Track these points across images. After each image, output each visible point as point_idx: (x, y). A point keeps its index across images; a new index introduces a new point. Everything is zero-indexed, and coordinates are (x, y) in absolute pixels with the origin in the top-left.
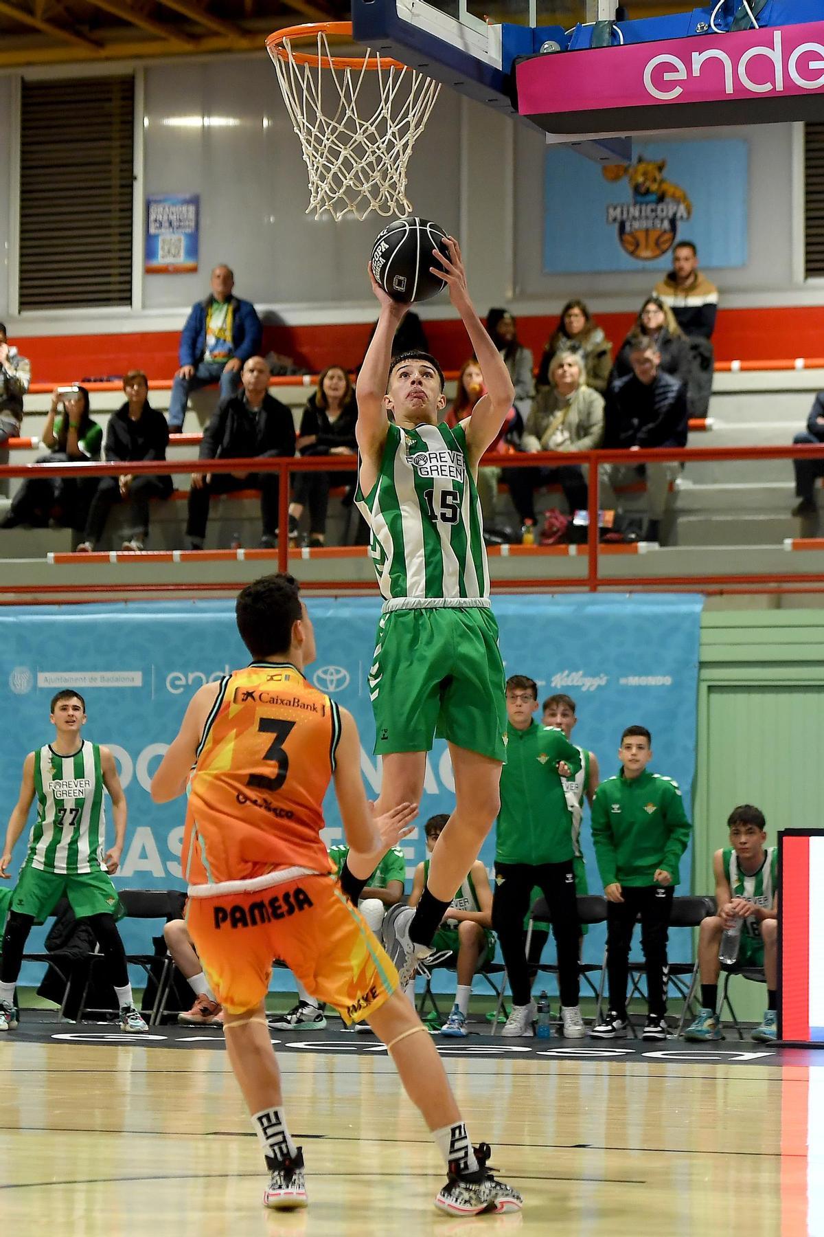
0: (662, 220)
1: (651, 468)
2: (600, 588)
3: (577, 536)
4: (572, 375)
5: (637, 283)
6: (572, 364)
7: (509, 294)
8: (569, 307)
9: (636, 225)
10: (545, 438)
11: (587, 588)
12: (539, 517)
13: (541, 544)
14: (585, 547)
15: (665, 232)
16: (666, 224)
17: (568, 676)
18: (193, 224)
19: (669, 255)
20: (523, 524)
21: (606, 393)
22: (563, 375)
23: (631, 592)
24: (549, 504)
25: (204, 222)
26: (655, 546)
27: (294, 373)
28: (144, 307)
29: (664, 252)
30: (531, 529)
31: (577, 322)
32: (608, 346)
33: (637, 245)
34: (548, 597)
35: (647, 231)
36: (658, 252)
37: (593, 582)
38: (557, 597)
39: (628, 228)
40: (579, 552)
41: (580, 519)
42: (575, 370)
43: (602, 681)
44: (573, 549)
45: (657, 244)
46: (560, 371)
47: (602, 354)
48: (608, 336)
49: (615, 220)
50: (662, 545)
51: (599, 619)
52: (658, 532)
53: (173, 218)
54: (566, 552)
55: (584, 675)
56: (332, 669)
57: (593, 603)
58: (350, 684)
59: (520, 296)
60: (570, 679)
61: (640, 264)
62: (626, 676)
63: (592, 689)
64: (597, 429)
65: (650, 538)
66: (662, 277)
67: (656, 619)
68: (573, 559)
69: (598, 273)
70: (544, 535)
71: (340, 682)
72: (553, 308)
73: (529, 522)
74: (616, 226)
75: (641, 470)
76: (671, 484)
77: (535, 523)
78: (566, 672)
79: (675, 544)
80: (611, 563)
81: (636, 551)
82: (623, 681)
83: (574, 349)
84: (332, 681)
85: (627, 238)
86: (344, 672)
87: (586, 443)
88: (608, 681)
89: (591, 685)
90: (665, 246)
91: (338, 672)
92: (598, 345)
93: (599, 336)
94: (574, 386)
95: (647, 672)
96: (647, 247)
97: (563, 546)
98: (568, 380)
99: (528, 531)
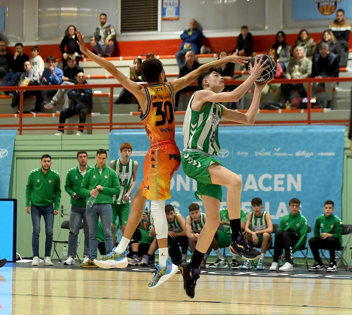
0: (332, 2)
2: (311, 124)
3: (304, 106)
4: (301, 53)
5: (324, 23)
6: (301, 50)
7: (281, 27)
8: (301, 31)
9: (324, 4)
10: (292, 74)
11: (307, 124)
12: (292, 101)
13: (292, 109)
14: (307, 110)
15: (332, 6)
16: (333, 4)
17: (301, 152)
18: (177, 4)
19: (335, 14)
20: (286, 102)
21: (313, 60)
22: (298, 54)
23: (322, 125)
24: (295, 97)
25: (181, 4)
26: (329, 110)
27: (211, 53)
28: (162, 31)
29: (333, 13)
30: (289, 104)
31: (305, 36)
32: (315, 44)
33: (324, 11)
34: (294, 126)
35: (327, 6)
36: (330, 13)
37: (309, 122)
38: (297, 127)
39: (321, 5)
40: (305, 112)
41: (305, 100)
42: (302, 52)
43: (312, 154)
44: (302, 111)
45: (331, 10)
46: (297, 53)
47: (313, 46)
48: (315, 41)
49: (316, 2)
50: (332, 109)
51: (311, 134)
52: (330, 105)
53: (171, 2)
54: (300, 112)
55: (306, 152)
56: (223, 150)
57: (309, 128)
58: (229, 155)
59: (286, 27)
60: (301, 153)
61: (324, 17)
62: (320, 152)
63: (309, 156)
64: (310, 71)
65: (328, 107)
66: (332, 21)
67: (330, 134)
68: (302, 114)
69: (310, 20)
70: (293, 106)
71: (226, 154)
72: (297, 31)
73: (288, 102)
74: (317, 4)
75: (323, 85)
76: (334, 90)
77: (290, 102)
78: (300, 151)
79: (336, 109)
80: (315, 115)
81: (323, 111)
82: (319, 154)
83: (303, 45)
84: (223, 154)
85: (321, 8)
86: (227, 151)
87: (306, 75)
88: (314, 154)
89: (308, 156)
90: (333, 11)
91: (225, 151)
92: (311, 43)
93: (311, 41)
94: (302, 57)
95: (327, 151)
96: (327, 11)
97: (298, 110)
98: (300, 55)
99: (288, 105)
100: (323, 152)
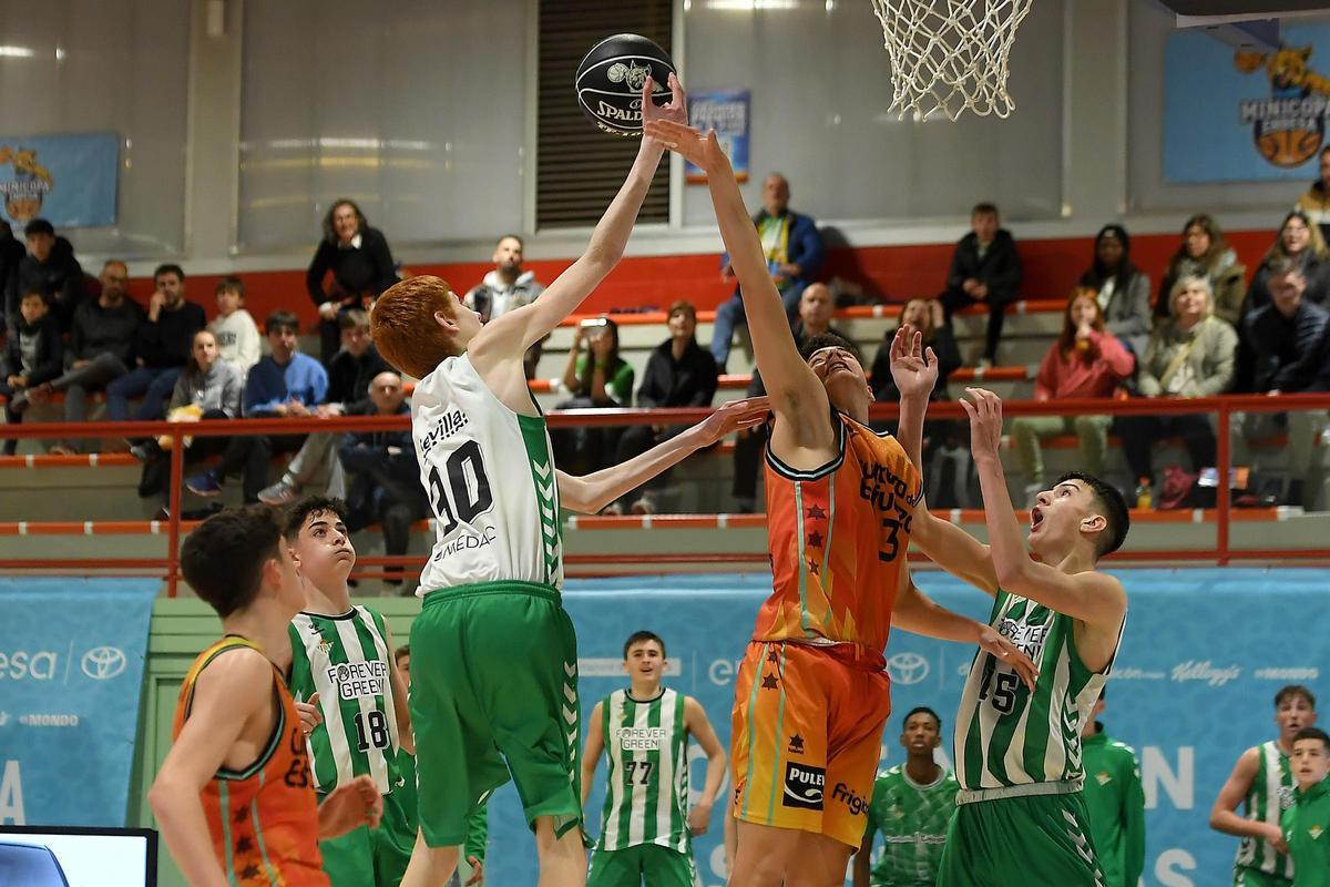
0: (1307, 119)
1: (1294, 417)
2: (1231, 562)
3: (1205, 498)
4: (1198, 303)
5: (1277, 194)
6: (1197, 290)
7: (1122, 208)
8: (1190, 225)
9: (1276, 125)
10: (1165, 378)
11: (1214, 562)
12: (1158, 477)
13: (1160, 509)
14: (1214, 512)
15: (1310, 134)
16: (1312, 124)
17: (1193, 666)
18: (742, 125)
19: (1315, 161)
20: (1137, 484)
21: (1240, 328)
22: (1187, 304)
23: (1269, 567)
24: (1169, 462)
25: (756, 123)
26: (1298, 512)
27: (863, 303)
28: (684, 224)
29: (1309, 157)
30: (1149, 490)
31: (1200, 243)
32: (1241, 270)
33: (1276, 149)
34: (1168, 572)
35: (1289, 132)
36: (1301, 157)
37: (1223, 554)
38: (1180, 572)
39: (1265, 129)
40: (1206, 518)
41: (1207, 479)
42: (1201, 297)
43: (1233, 673)
44: (1198, 515)
45: (1301, 147)
46: (1183, 299)
47: (1234, 279)
48: (1241, 259)
49: (1249, 118)
50: (1308, 509)
51: (1228, 600)
52: (1300, 494)
53: (719, 118)
54: (1189, 518)
55: (1213, 667)
56: (907, 656)
57: (1223, 579)
58: (929, 674)
59: (1136, 210)
60: (1195, 671)
61: (1282, 172)
62: (1262, 667)
63: (1222, 683)
64: (1227, 367)
65: (1292, 501)
66: (1307, 187)
67: (1299, 600)
68: (1198, 527)
69: (1225, 183)
70: (1162, 498)
71: (918, 672)
72: (1172, 225)
73: (1145, 482)
74: (1251, 127)
75: (1281, 420)
76: (1318, 436)
77: (1152, 484)
78: (1190, 663)
79: (1322, 509)
80: (1244, 531)
81: (1274, 516)
82: (1259, 674)
83: (1200, 274)
84: (907, 671)
85: (1263, 140)
86: (922, 661)
87: (1215, 383)
88: (1241, 674)
89: (1221, 679)
90: (1311, 151)
91: (916, 661)
92: (1229, 268)
93: (1229, 259)
94: (1198, 317)
95: (1289, 663)
96: (1288, 151)
97: (1185, 511)
98: (1193, 310)
99: (1144, 493)
100: (1274, 664)
